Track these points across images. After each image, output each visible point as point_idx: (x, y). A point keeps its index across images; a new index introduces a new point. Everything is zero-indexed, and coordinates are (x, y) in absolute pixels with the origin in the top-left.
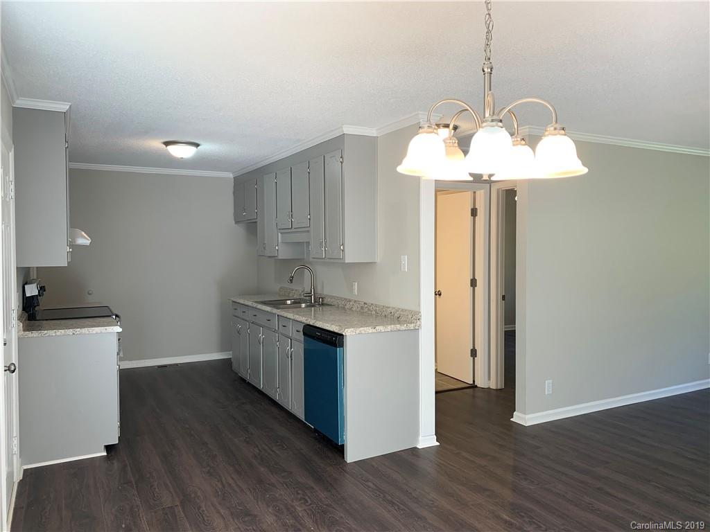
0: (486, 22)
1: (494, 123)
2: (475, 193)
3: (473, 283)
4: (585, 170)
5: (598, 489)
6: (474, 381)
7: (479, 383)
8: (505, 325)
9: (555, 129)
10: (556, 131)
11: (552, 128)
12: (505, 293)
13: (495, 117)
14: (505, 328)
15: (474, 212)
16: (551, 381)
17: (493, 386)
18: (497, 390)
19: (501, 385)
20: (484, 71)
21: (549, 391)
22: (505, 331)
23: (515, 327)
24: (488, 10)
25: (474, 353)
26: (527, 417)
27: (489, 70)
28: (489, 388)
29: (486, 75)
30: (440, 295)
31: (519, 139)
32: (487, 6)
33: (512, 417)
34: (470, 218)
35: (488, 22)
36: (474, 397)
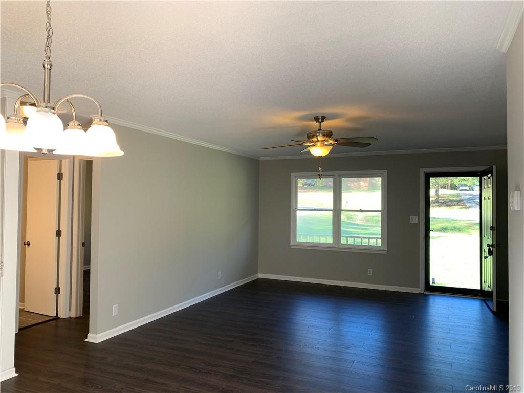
0: (47, 29)
1: (47, 109)
2: (61, 161)
3: (59, 233)
4: (122, 153)
5: (146, 380)
6: (57, 314)
7: (61, 315)
8: (84, 265)
9: (100, 120)
10: (101, 123)
11: (98, 120)
12: (85, 240)
13: (48, 105)
14: (84, 268)
15: (60, 177)
16: (117, 305)
17: (73, 315)
18: (76, 318)
19: (80, 313)
20: (44, 67)
21: (115, 313)
22: (84, 271)
23: (90, 267)
24: (48, 19)
25: (57, 291)
26: (98, 336)
27: (49, 67)
28: (70, 318)
29: (46, 70)
30: (29, 245)
31: (76, 124)
32: (48, 16)
33: (87, 338)
34: (56, 181)
35: (49, 29)
36: (57, 327)
